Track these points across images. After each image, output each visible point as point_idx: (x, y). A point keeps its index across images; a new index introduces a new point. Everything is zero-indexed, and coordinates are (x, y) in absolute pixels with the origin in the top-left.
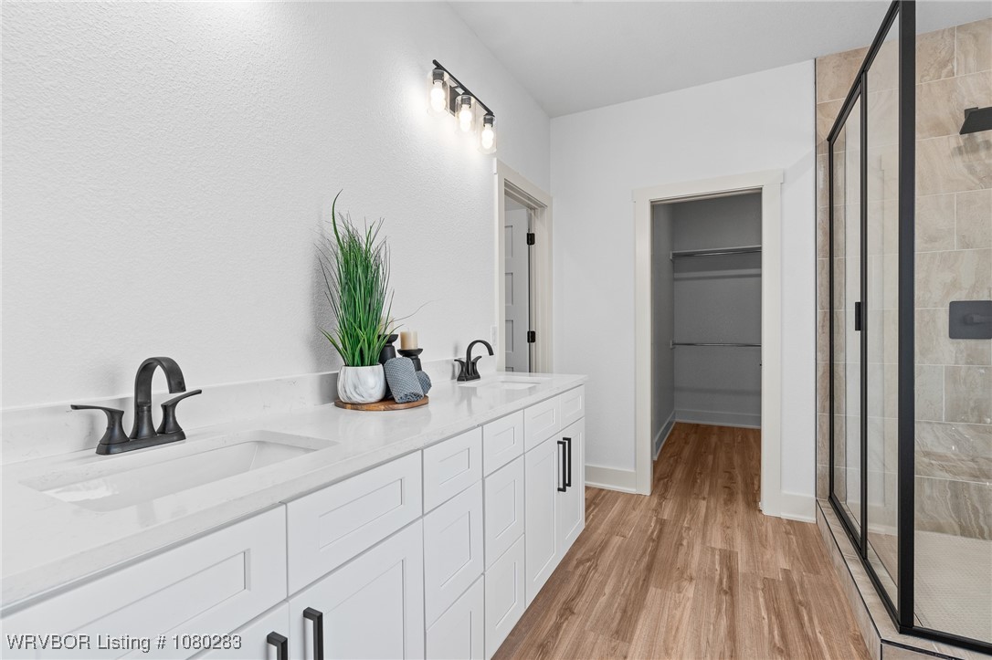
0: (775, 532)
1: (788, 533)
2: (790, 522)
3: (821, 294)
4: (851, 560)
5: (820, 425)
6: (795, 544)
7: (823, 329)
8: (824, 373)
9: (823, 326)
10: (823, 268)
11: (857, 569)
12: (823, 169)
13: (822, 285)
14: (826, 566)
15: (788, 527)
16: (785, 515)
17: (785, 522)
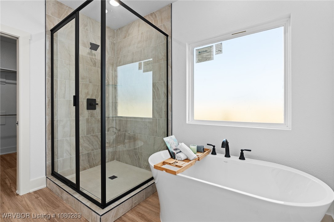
0: (31, 201)
1: (37, 198)
2: (35, 192)
3: (48, 92)
4: (73, 194)
5: (48, 146)
6: (43, 200)
7: (48, 106)
8: (49, 124)
9: (48, 105)
10: (49, 82)
11: (77, 195)
12: (48, 41)
13: (48, 88)
14: (60, 202)
15: (36, 195)
16: (31, 191)
17: (33, 193)
